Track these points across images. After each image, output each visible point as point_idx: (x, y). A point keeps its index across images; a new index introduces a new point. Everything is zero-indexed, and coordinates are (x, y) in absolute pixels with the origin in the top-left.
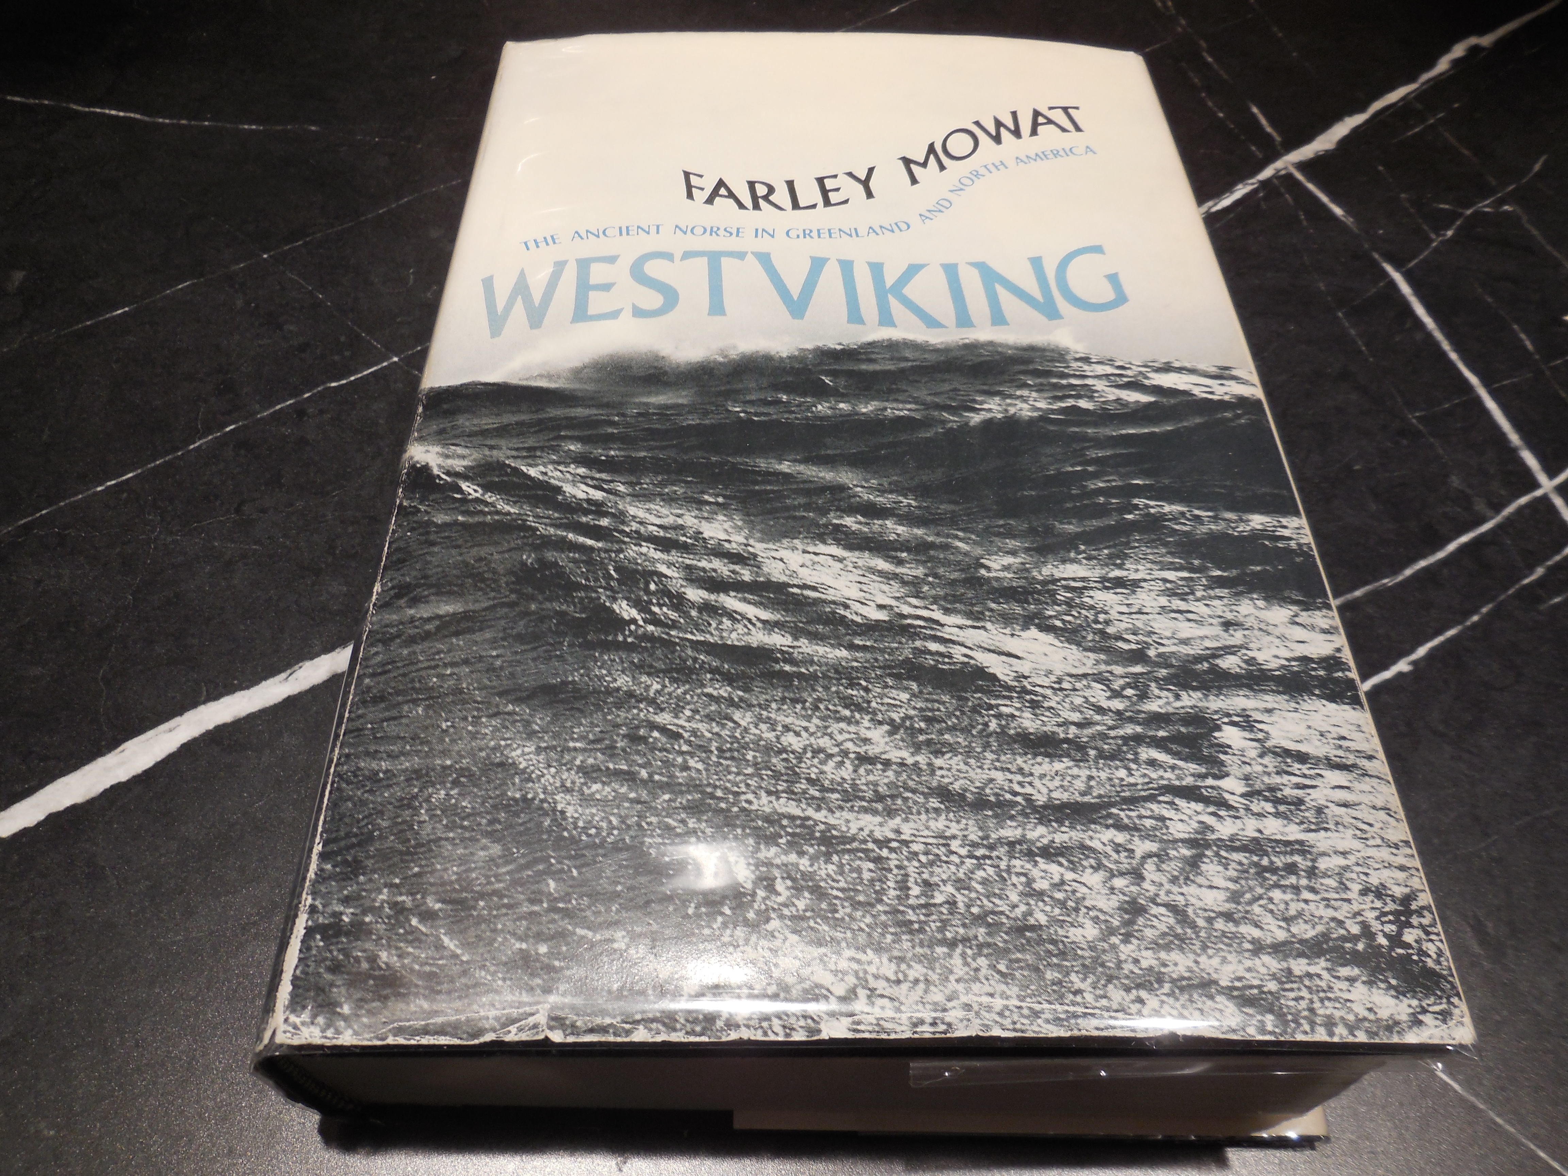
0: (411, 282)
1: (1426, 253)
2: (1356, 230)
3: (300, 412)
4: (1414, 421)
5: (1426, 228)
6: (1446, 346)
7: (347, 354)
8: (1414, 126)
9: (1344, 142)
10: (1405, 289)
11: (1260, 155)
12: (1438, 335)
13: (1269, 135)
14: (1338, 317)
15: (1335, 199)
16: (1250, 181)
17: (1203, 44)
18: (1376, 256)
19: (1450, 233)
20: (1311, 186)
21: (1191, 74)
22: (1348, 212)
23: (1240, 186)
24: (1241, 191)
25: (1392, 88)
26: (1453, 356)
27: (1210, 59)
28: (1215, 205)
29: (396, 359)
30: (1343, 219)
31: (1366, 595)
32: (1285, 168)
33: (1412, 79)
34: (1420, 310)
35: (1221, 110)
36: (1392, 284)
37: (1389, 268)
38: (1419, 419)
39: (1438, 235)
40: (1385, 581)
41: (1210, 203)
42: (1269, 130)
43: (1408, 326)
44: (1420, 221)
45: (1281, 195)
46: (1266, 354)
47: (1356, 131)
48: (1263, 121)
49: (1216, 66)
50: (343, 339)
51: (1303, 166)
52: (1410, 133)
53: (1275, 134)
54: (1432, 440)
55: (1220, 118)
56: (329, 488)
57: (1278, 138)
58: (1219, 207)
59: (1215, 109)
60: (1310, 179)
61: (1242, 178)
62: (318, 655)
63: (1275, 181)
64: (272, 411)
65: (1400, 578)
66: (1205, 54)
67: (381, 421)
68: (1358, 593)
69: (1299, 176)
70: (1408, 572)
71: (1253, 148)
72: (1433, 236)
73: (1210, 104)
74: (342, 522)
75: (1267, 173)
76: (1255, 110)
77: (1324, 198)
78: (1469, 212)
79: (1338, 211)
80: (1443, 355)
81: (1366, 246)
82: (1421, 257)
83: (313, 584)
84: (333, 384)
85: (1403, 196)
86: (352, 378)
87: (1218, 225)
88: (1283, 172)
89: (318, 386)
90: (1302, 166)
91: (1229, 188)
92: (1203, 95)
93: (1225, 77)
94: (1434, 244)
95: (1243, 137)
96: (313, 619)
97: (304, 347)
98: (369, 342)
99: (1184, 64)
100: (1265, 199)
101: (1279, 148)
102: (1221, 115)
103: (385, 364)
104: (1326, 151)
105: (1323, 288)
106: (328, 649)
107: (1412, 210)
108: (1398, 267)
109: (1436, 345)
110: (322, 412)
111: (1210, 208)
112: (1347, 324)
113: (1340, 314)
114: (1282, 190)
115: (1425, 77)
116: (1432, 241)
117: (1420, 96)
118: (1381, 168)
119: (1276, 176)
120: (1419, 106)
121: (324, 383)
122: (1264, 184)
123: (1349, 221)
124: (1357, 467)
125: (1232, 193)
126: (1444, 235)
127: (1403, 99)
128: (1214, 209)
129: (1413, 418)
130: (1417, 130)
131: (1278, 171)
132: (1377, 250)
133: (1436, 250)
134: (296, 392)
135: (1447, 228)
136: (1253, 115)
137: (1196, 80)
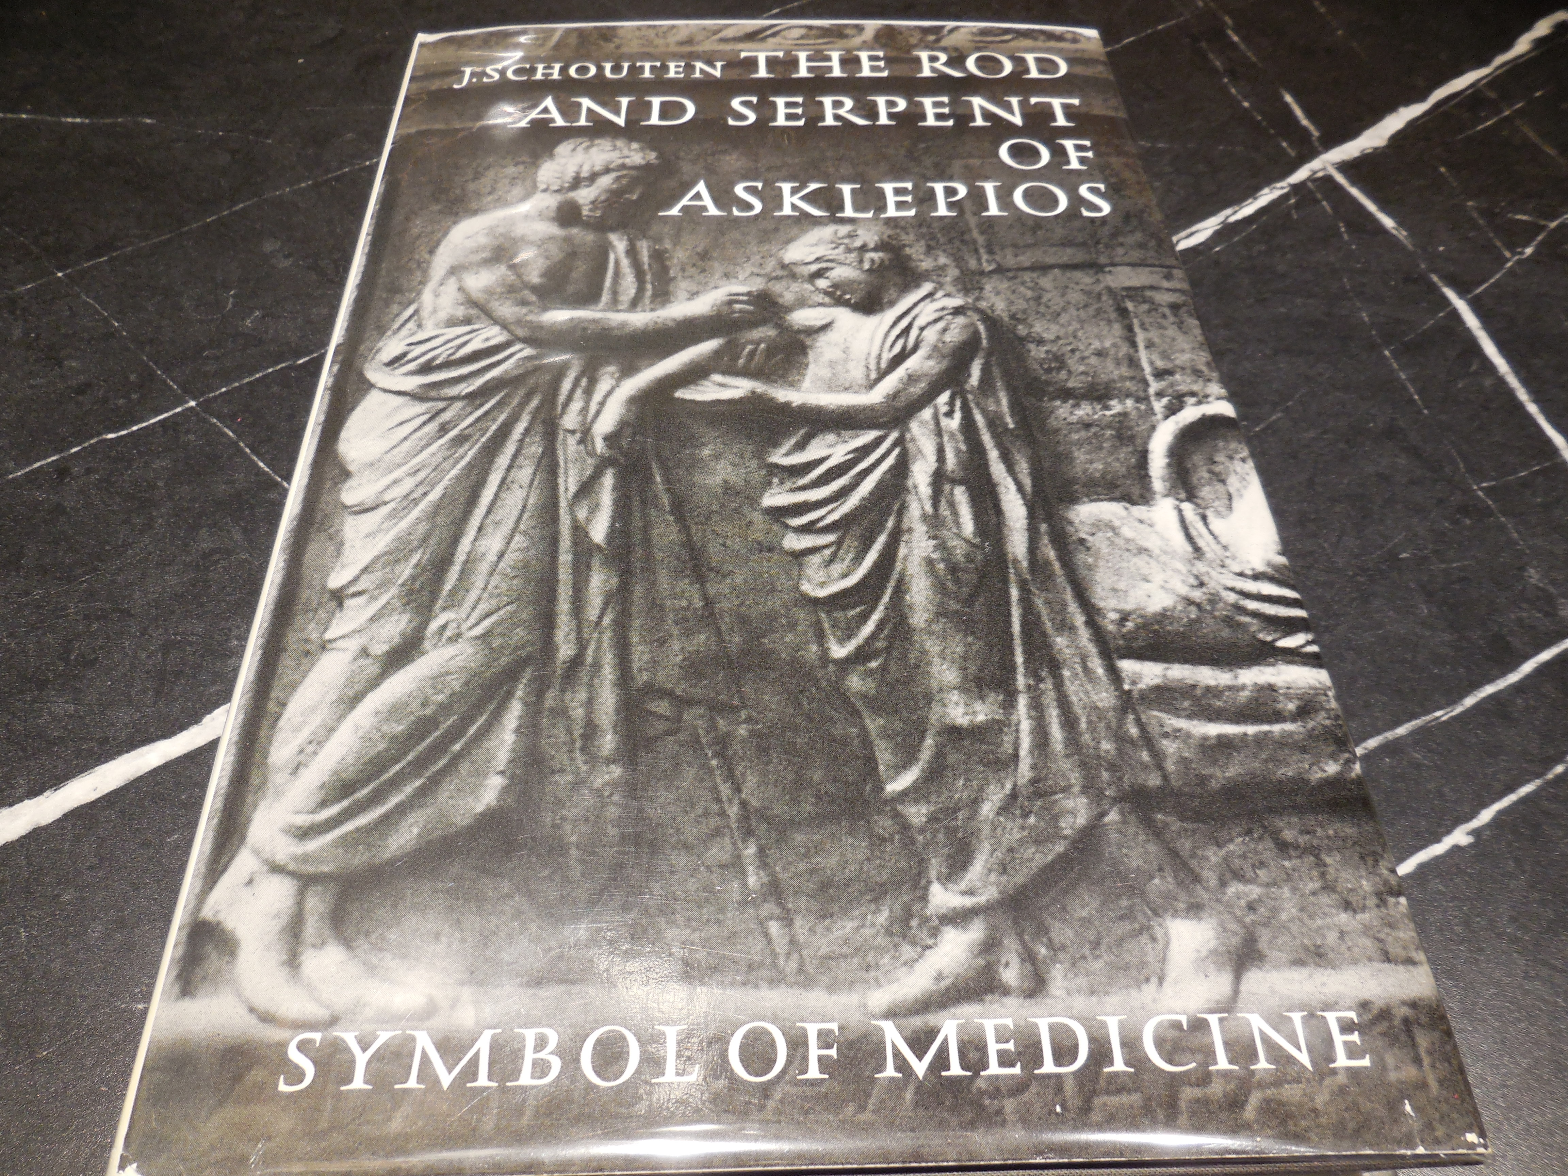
0: (230, 306)
1: (1498, 276)
2: (1410, 247)
3: (62, 471)
4: (1480, 493)
5: (1499, 244)
6: (1522, 395)
7: (134, 396)
8: (1487, 119)
9: (1397, 139)
10: (1471, 321)
11: (1292, 153)
12: (1513, 381)
13: (1305, 129)
14: (1385, 356)
15: (1384, 207)
16: (1279, 185)
17: (1228, 20)
18: (1435, 278)
19: (1529, 251)
20: (1355, 192)
21: (1211, 56)
22: (1401, 223)
23: (1266, 190)
24: (1266, 197)
25: (1458, 73)
26: (1532, 408)
27: (1236, 39)
28: (1235, 213)
29: (192, 403)
30: (1394, 232)
31: (1412, 733)
32: (1324, 169)
33: (1484, 62)
34: (1490, 349)
35: (1246, 98)
36: (1455, 315)
37: (1450, 294)
38: (1488, 491)
39: (1514, 254)
40: (1438, 714)
41: (1229, 211)
42: (1305, 122)
43: (1474, 367)
44: (1491, 235)
45: (1317, 202)
46: (1290, 403)
47: (1412, 124)
48: (1298, 112)
49: (1242, 46)
50: (133, 377)
51: (1347, 167)
52: (1480, 127)
53: (1312, 128)
54: (1503, 519)
55: (1245, 109)
56: (80, 571)
57: (1316, 133)
58: (1239, 216)
59: (1240, 97)
60: (1353, 183)
61: (1269, 180)
62: (20, 800)
63: (1310, 184)
64: (27, 470)
65: (1458, 709)
66: (1230, 32)
67: (160, 484)
68: (1401, 730)
69: (1340, 178)
70: (1469, 701)
71: (1284, 144)
72: (1507, 254)
73: (1233, 91)
74: (86, 617)
75: (1301, 175)
76: (1288, 98)
77: (1371, 206)
78: (1553, 225)
79: (1388, 222)
80: (1519, 406)
81: (1423, 266)
82: (1492, 281)
83: (34, 701)
84: (111, 436)
85: (1470, 203)
86: (135, 428)
87: (1236, 239)
88: (1320, 174)
89: (92, 437)
90: (1345, 167)
91: (1252, 192)
92: (1226, 80)
93: (1254, 59)
94: (1509, 264)
95: (1272, 131)
96: (24, 750)
97: (81, 390)
98: (165, 382)
99: (1204, 45)
100: (1297, 206)
101: (1317, 144)
102: (1246, 104)
103: (179, 410)
104: (1376, 149)
105: (1366, 319)
106: (34, 792)
107: (1481, 222)
108: (1461, 294)
109: (1510, 393)
110: (89, 471)
111: (1228, 217)
112: (1395, 365)
113: (1387, 353)
114: (1319, 196)
115: (1500, 60)
116: (1508, 260)
117: (1493, 82)
118: (1443, 169)
119: (1311, 179)
120: (1492, 95)
121: (99, 434)
122: (1296, 188)
123: (1402, 235)
124: (1404, 555)
125: (1255, 199)
126: (1522, 253)
127: (1472, 85)
128: (1232, 219)
129: (1479, 489)
130: (1489, 123)
131: (1315, 173)
132: (1435, 271)
133: (1511, 271)
134: (61, 445)
135: (1527, 245)
136: (1287, 105)
137: (1218, 63)
